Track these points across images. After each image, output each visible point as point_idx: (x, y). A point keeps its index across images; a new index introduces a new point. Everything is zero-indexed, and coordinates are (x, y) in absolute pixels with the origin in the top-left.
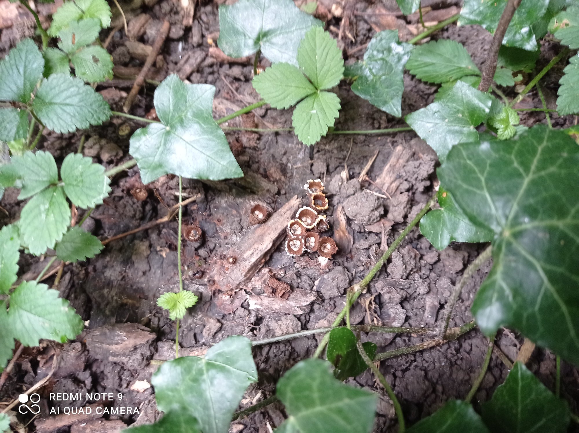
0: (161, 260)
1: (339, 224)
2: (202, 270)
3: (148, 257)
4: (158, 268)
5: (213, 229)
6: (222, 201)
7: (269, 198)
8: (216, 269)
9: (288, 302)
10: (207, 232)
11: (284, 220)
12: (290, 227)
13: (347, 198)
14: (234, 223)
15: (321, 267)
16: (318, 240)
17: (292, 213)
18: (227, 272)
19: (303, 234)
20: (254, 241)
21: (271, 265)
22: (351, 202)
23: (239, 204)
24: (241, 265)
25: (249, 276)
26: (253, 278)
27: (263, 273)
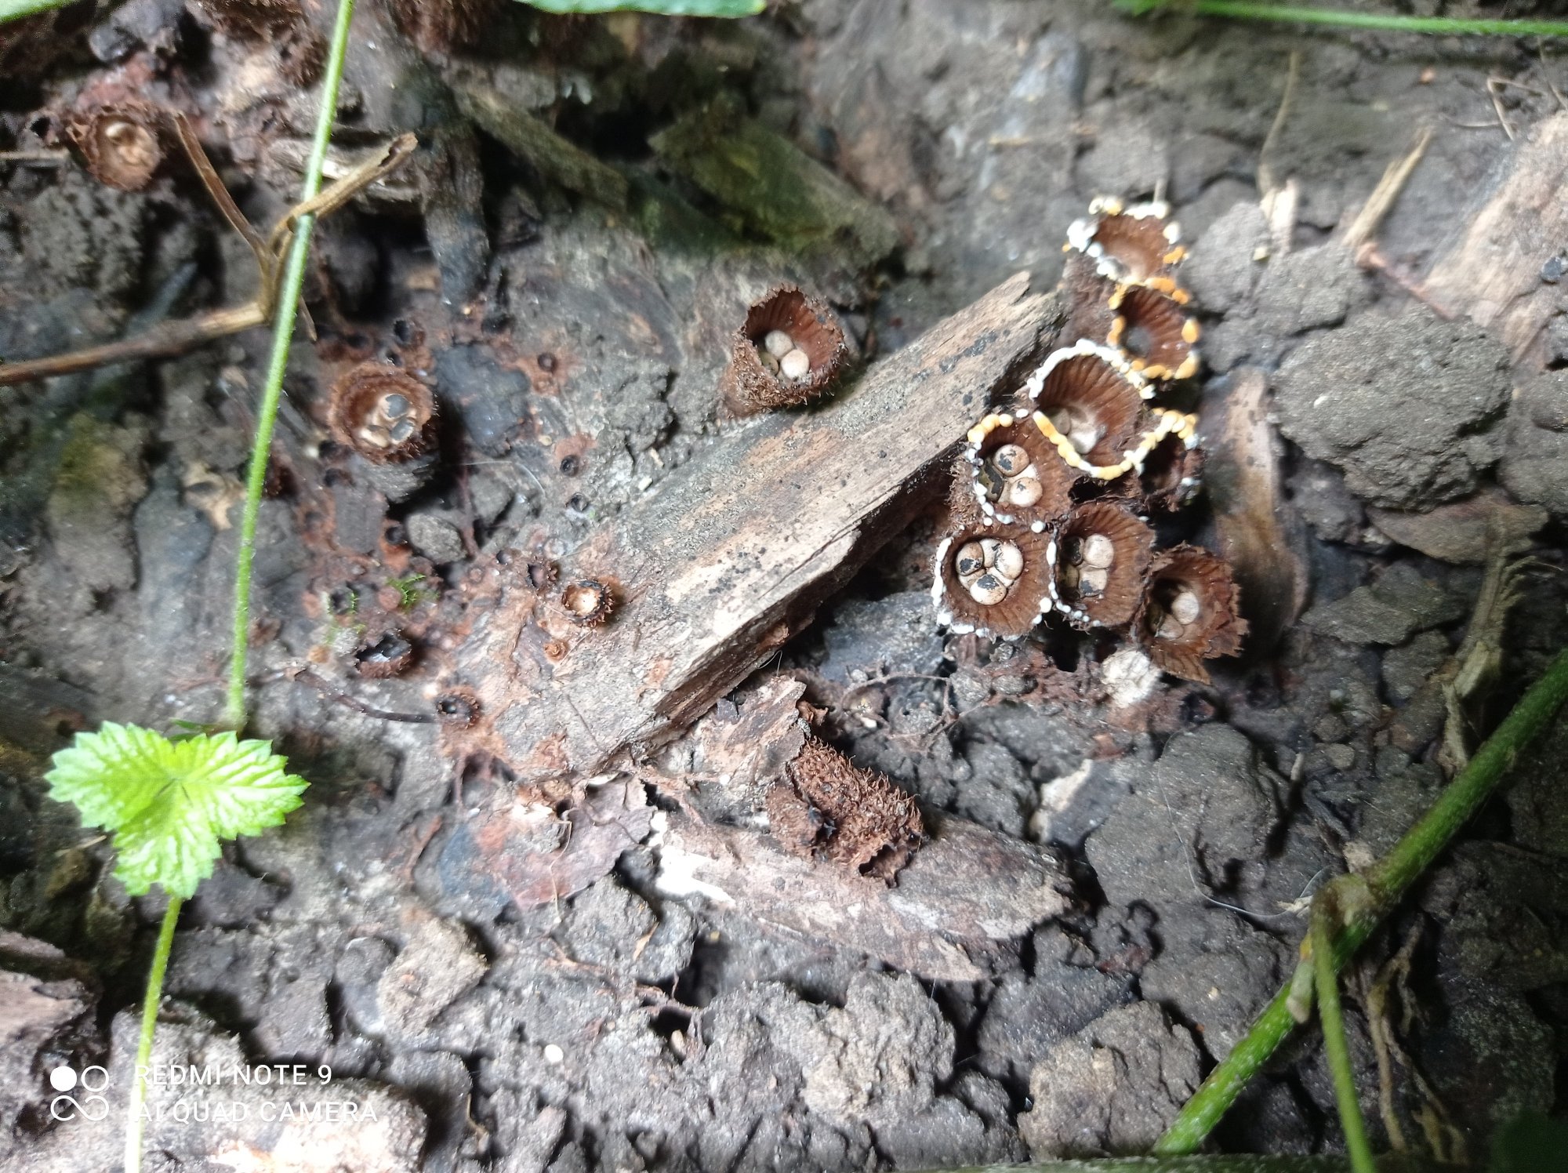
0: (199, 544)
2: (418, 629)
3: (129, 512)
4: (177, 579)
5: (504, 404)
6: (581, 255)
7: (844, 275)
8: (496, 636)
9: (896, 901)
10: (473, 420)
11: (941, 407)
12: (978, 447)
13: (1293, 342)
14: (632, 387)
15: (1112, 714)
16: (1140, 559)
17: (1001, 372)
18: (557, 666)
19: (1052, 509)
20: (741, 508)
21: (818, 664)
22: (1335, 364)
23: (673, 286)
24: (644, 642)
25: (685, 712)
26: (702, 724)
27: (770, 702)
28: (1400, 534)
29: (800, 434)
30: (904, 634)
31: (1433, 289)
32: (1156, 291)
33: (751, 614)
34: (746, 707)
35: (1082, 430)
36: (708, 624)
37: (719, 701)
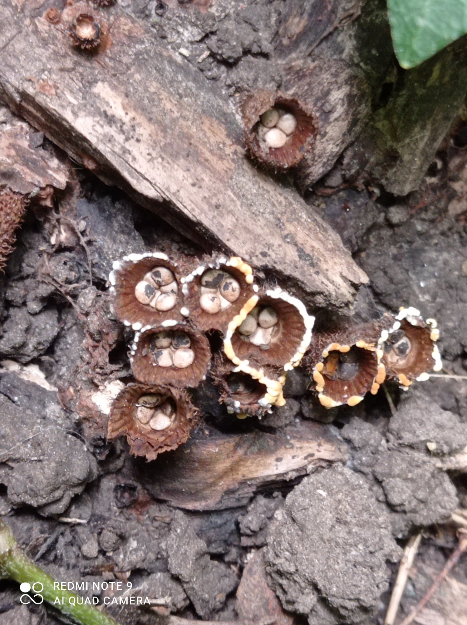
1: (264, 451)
7: (364, 162)
11: (257, 238)
12: (228, 264)
13: (370, 477)
14: (249, 29)
15: (86, 393)
16: (180, 382)
17: (287, 272)
18: (42, 19)
19: (200, 319)
20: (167, 122)
21: (86, 196)
22: (349, 499)
23: (334, 42)
24: (66, 75)
25: (29, 112)
26: (25, 125)
27: (49, 167)
28: (250, 570)
29: (228, 151)
30: (117, 251)
31: (449, 586)
32: (376, 371)
33: (93, 140)
34: (42, 152)
35: (264, 335)
36: (82, 114)
37: (41, 133)
